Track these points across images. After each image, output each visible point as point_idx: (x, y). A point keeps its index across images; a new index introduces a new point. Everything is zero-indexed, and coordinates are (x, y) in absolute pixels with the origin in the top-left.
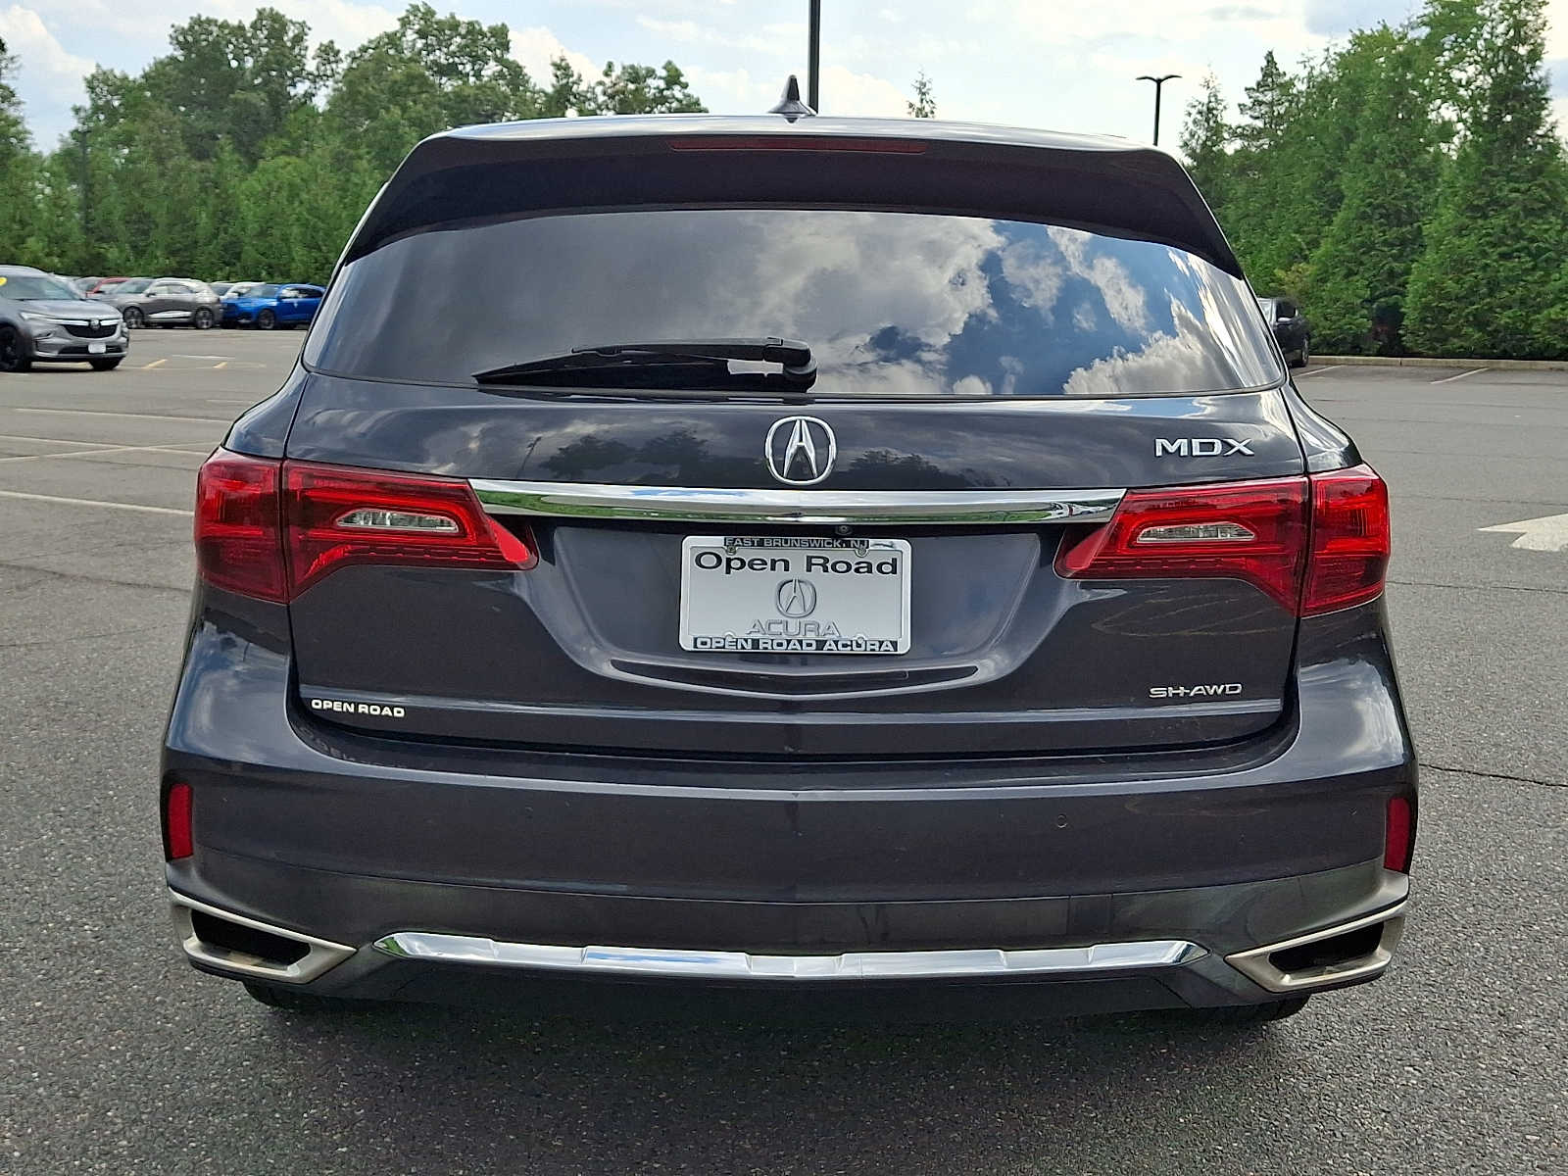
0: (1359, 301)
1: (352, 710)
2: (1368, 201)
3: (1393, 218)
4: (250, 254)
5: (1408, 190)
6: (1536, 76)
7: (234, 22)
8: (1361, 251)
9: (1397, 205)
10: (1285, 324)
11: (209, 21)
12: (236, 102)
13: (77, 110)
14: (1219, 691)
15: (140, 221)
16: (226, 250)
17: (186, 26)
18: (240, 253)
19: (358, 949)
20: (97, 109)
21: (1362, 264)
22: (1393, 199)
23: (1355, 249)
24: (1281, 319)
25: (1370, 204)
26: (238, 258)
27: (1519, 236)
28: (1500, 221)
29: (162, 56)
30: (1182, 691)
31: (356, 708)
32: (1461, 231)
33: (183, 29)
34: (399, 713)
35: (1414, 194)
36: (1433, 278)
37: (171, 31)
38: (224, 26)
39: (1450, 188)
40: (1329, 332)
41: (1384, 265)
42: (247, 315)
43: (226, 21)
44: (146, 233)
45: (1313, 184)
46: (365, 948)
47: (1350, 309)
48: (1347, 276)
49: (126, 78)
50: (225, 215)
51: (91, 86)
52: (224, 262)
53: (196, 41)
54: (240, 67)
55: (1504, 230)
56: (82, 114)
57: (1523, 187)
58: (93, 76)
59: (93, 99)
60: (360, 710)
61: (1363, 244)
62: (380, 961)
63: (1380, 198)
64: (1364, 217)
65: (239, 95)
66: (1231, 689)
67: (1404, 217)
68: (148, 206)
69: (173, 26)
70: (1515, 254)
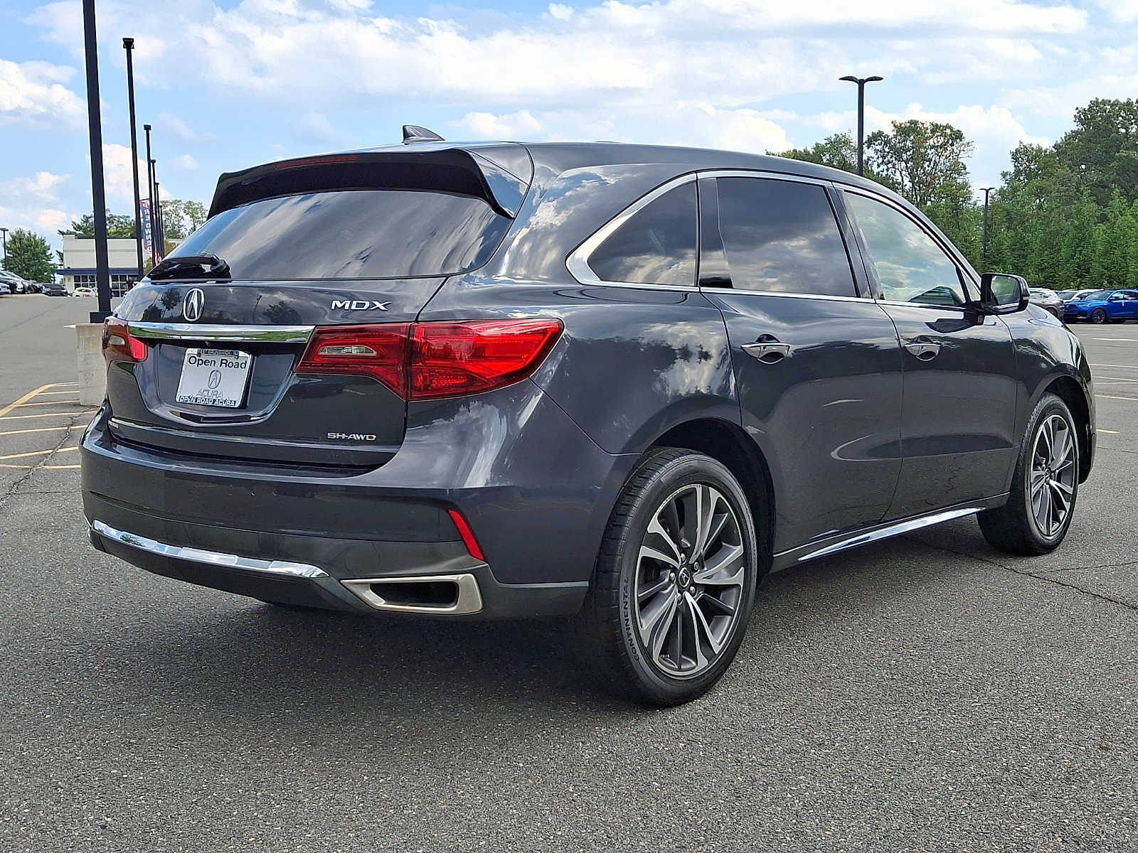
4: (1096, 267)
7: (1123, 100)
11: (1104, 102)
12: (1120, 159)
13: (1004, 175)
14: (363, 438)
15: (1021, 248)
16: (1079, 267)
17: (1087, 108)
18: (1088, 269)
20: (1018, 173)
26: (1088, 272)
29: (1068, 131)
30: (344, 436)
33: (1084, 110)
37: (1075, 112)
38: (1116, 103)
42: (1083, 313)
43: (1117, 100)
44: (1025, 257)
49: (1040, 149)
50: (1081, 241)
51: (1015, 156)
52: (1077, 275)
53: (1094, 117)
54: (1127, 133)
56: (1008, 177)
58: (1017, 150)
59: (1015, 166)
65: (1123, 153)
66: (369, 437)
68: (1028, 236)
69: (1077, 109)
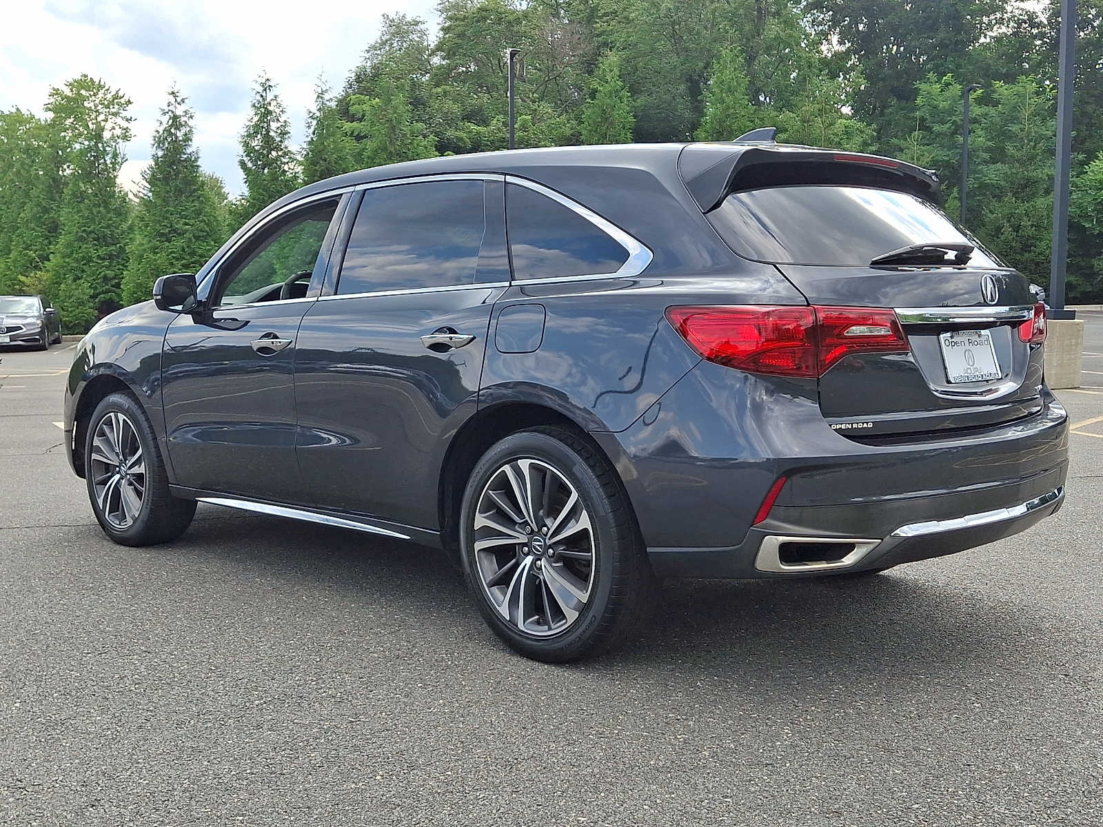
0: (87, 297)
1: (850, 427)
2: (83, 229)
3: (101, 240)
5: (110, 222)
6: (188, 151)
8: (83, 263)
9: (103, 232)
10: (51, 313)
19: (882, 540)
21: (83, 271)
22: (100, 228)
23: (77, 260)
24: (47, 310)
25: (84, 231)
27: (193, 253)
28: (179, 243)
31: (852, 426)
32: (154, 250)
34: (870, 425)
35: (114, 225)
36: (139, 281)
39: (141, 221)
40: (67, 319)
41: (100, 273)
45: (34, 216)
46: (887, 539)
47: (82, 303)
48: (75, 280)
55: (183, 250)
57: (192, 222)
60: (854, 427)
61: (83, 258)
62: (897, 541)
63: (92, 227)
64: (81, 239)
67: (109, 240)
70: (192, 265)
